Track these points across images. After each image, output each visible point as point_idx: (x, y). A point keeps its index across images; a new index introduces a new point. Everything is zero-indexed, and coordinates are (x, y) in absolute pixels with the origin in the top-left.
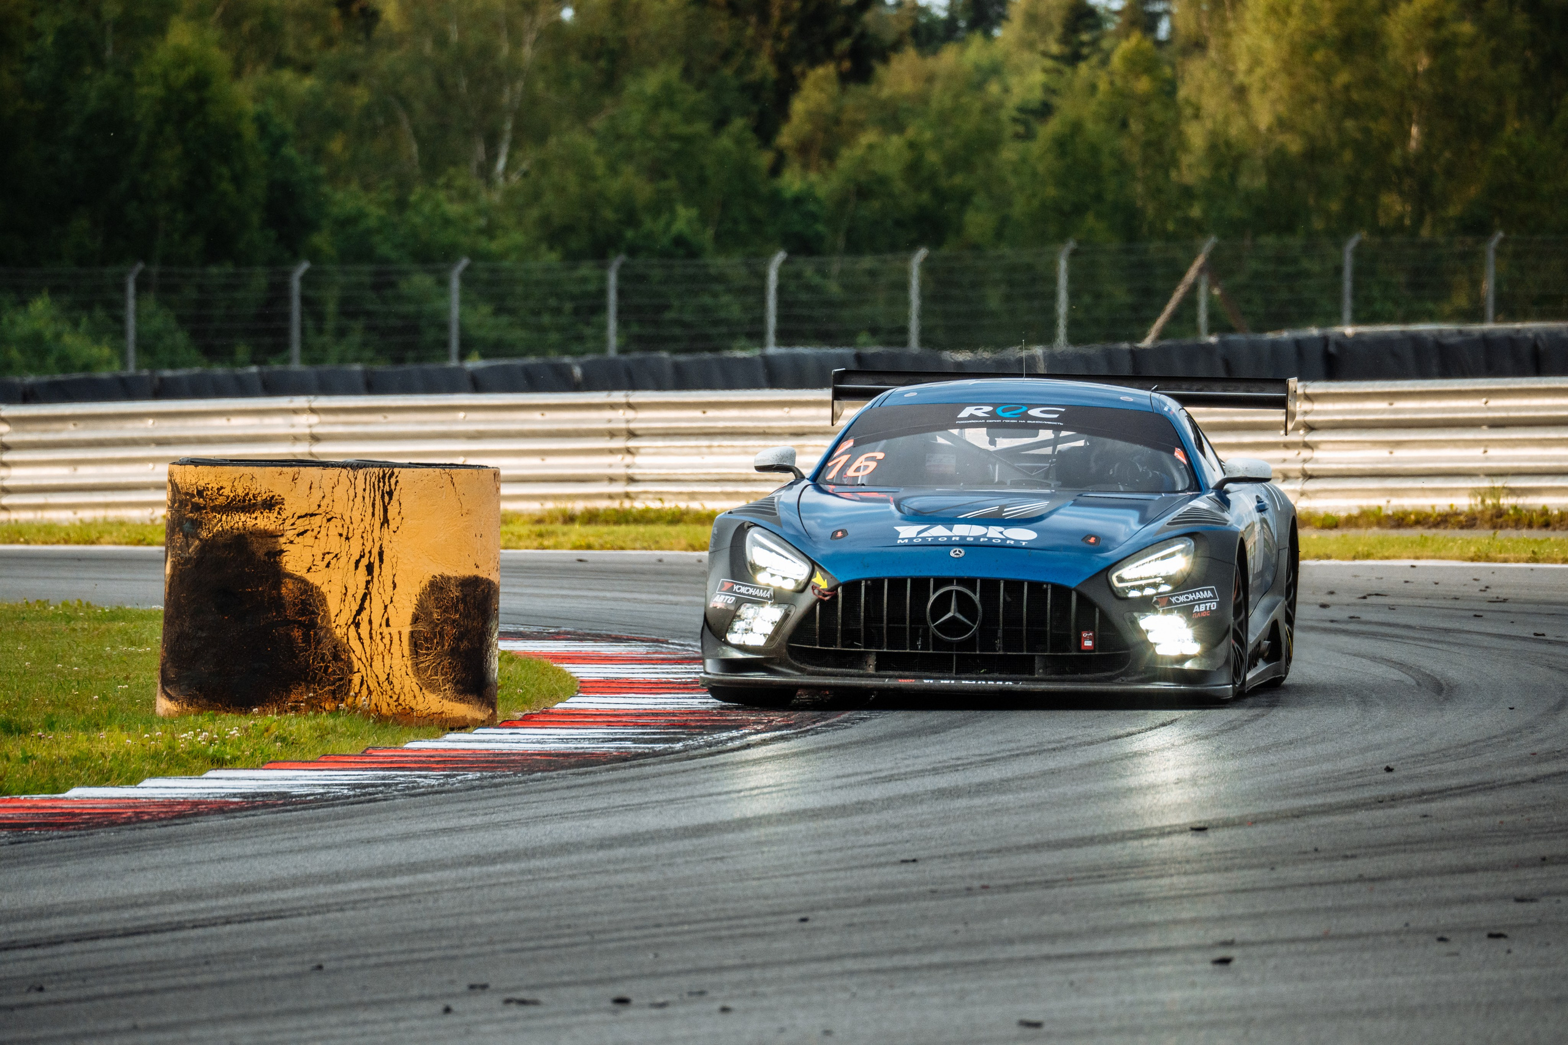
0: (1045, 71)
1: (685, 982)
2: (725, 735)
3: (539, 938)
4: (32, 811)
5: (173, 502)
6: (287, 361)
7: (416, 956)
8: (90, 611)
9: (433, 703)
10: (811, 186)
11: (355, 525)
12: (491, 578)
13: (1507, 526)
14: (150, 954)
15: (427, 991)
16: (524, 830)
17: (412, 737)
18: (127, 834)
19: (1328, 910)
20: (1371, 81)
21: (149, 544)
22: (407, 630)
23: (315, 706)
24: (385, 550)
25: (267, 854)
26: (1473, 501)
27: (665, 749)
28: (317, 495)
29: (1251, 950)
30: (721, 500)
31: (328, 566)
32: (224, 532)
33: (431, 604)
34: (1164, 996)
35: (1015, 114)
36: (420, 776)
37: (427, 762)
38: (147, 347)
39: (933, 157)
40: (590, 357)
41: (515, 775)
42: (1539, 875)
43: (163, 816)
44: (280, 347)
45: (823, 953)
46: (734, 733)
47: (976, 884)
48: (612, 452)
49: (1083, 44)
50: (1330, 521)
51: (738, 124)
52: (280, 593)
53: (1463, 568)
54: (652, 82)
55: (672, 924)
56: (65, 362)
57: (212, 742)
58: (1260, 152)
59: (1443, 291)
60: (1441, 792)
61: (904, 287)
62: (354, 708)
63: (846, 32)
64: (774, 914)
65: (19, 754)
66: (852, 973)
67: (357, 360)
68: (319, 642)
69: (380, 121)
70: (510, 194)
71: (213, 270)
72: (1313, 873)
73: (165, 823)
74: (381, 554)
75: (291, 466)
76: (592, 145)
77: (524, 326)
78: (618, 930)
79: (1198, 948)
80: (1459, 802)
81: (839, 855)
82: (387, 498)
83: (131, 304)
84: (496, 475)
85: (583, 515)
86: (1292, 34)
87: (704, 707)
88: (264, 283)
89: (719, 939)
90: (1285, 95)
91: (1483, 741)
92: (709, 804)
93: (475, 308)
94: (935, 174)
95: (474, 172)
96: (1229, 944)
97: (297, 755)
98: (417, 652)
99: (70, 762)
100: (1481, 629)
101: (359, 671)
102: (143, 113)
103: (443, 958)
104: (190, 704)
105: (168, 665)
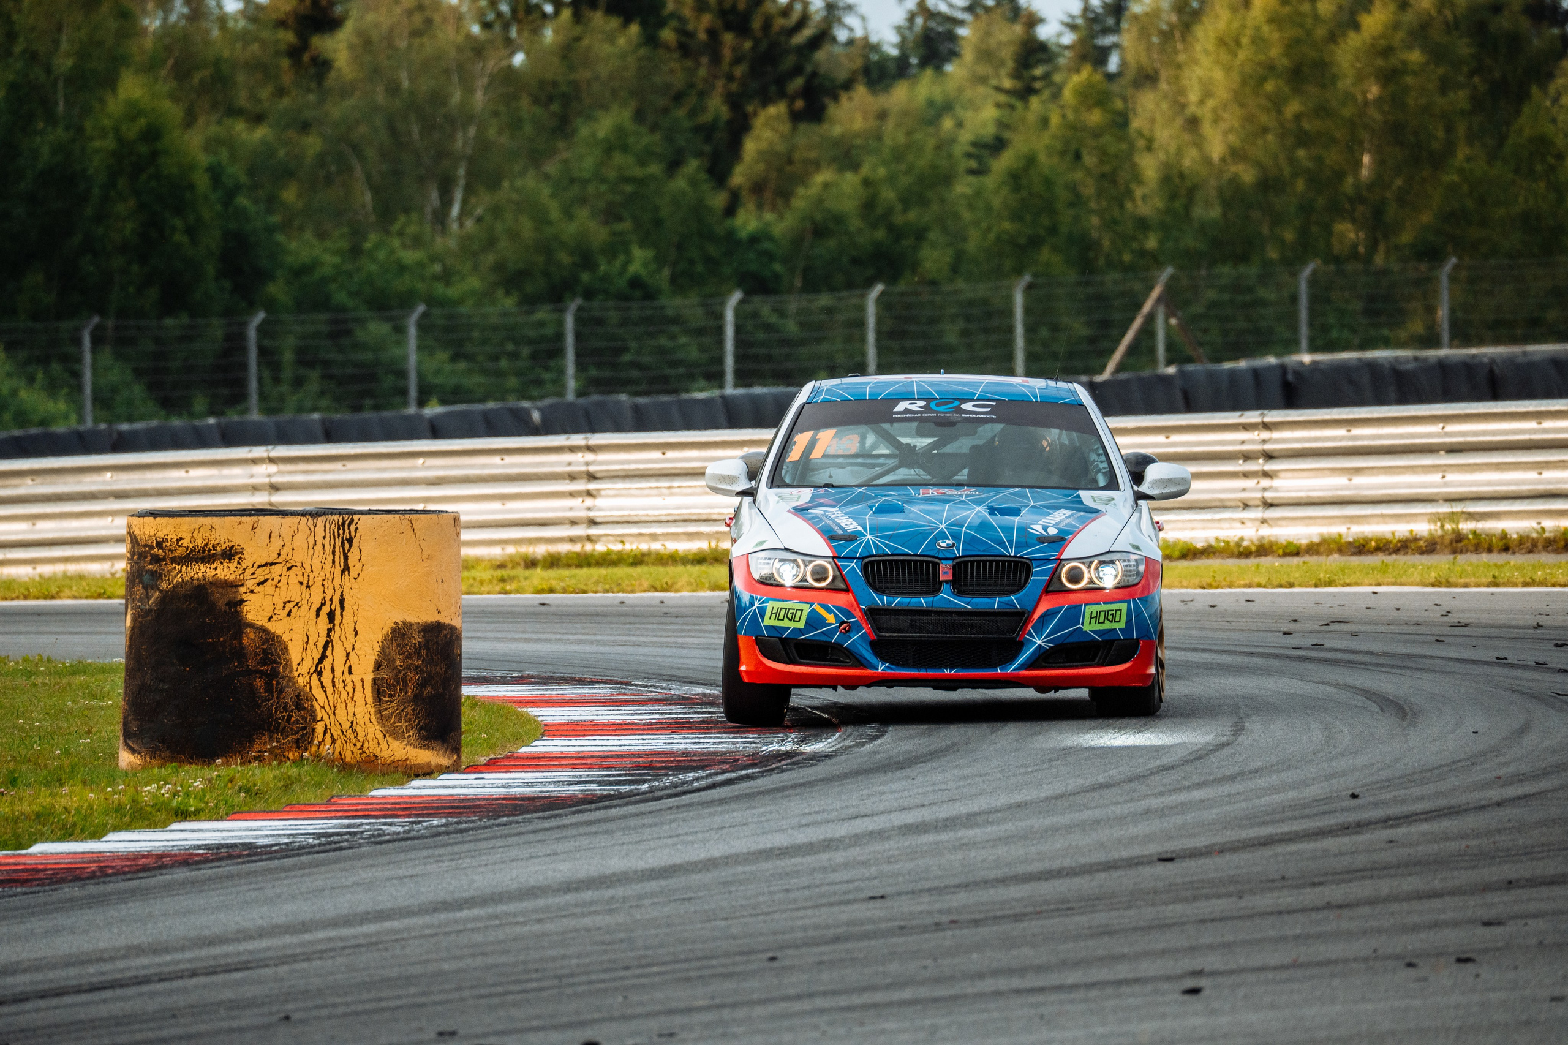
0: (998, 105)
1: (654, 1024)
2: (691, 775)
3: (508, 983)
5: (133, 554)
6: (246, 410)
7: (384, 1004)
8: (51, 665)
9: (397, 750)
10: (767, 225)
11: (315, 574)
12: (453, 623)
13: (1467, 551)
14: (116, 1008)
15: (395, 1039)
16: (490, 874)
17: (376, 784)
18: (92, 889)
19: (1297, 937)
20: (1322, 110)
21: (109, 598)
22: (369, 678)
23: (279, 755)
24: (346, 597)
25: (232, 906)
26: (1432, 527)
27: (631, 791)
28: (276, 544)
29: (1220, 980)
31: (289, 614)
32: (183, 583)
33: (393, 651)
34: (1134, 1027)
35: (968, 148)
36: (385, 824)
37: (392, 809)
38: (104, 401)
39: (888, 195)
40: (548, 401)
41: (480, 820)
42: (1506, 899)
43: (127, 869)
44: (238, 397)
45: (792, 991)
46: (700, 774)
47: (945, 919)
48: (572, 494)
49: (1035, 79)
50: (1292, 549)
51: (692, 165)
52: (241, 643)
53: (1423, 593)
54: (604, 125)
55: (641, 966)
56: (22, 418)
57: (175, 794)
58: (1213, 183)
59: (1398, 317)
60: (1407, 817)
61: (861, 324)
62: (318, 757)
63: (798, 70)
64: (742, 953)
66: (822, 1011)
67: (315, 409)
68: (281, 692)
69: (333, 168)
70: (465, 241)
71: (169, 322)
72: (1281, 900)
73: (129, 876)
74: (342, 601)
75: (250, 515)
76: (546, 191)
77: (484, 372)
78: (587, 973)
79: (1168, 978)
80: (1425, 827)
81: (807, 893)
82: (347, 546)
83: (88, 357)
84: (456, 520)
85: (545, 559)
86: (1242, 65)
87: (668, 748)
88: (220, 334)
89: (688, 979)
90: (1237, 125)
91: (1447, 765)
92: (676, 844)
93: (432, 354)
94: (890, 211)
95: (429, 217)
96: (1198, 973)
97: (261, 806)
98: (380, 700)
99: (33, 817)
100: (1444, 654)
101: (322, 720)
102: (95, 166)
103: (410, 1006)
104: (153, 757)
105: (130, 718)
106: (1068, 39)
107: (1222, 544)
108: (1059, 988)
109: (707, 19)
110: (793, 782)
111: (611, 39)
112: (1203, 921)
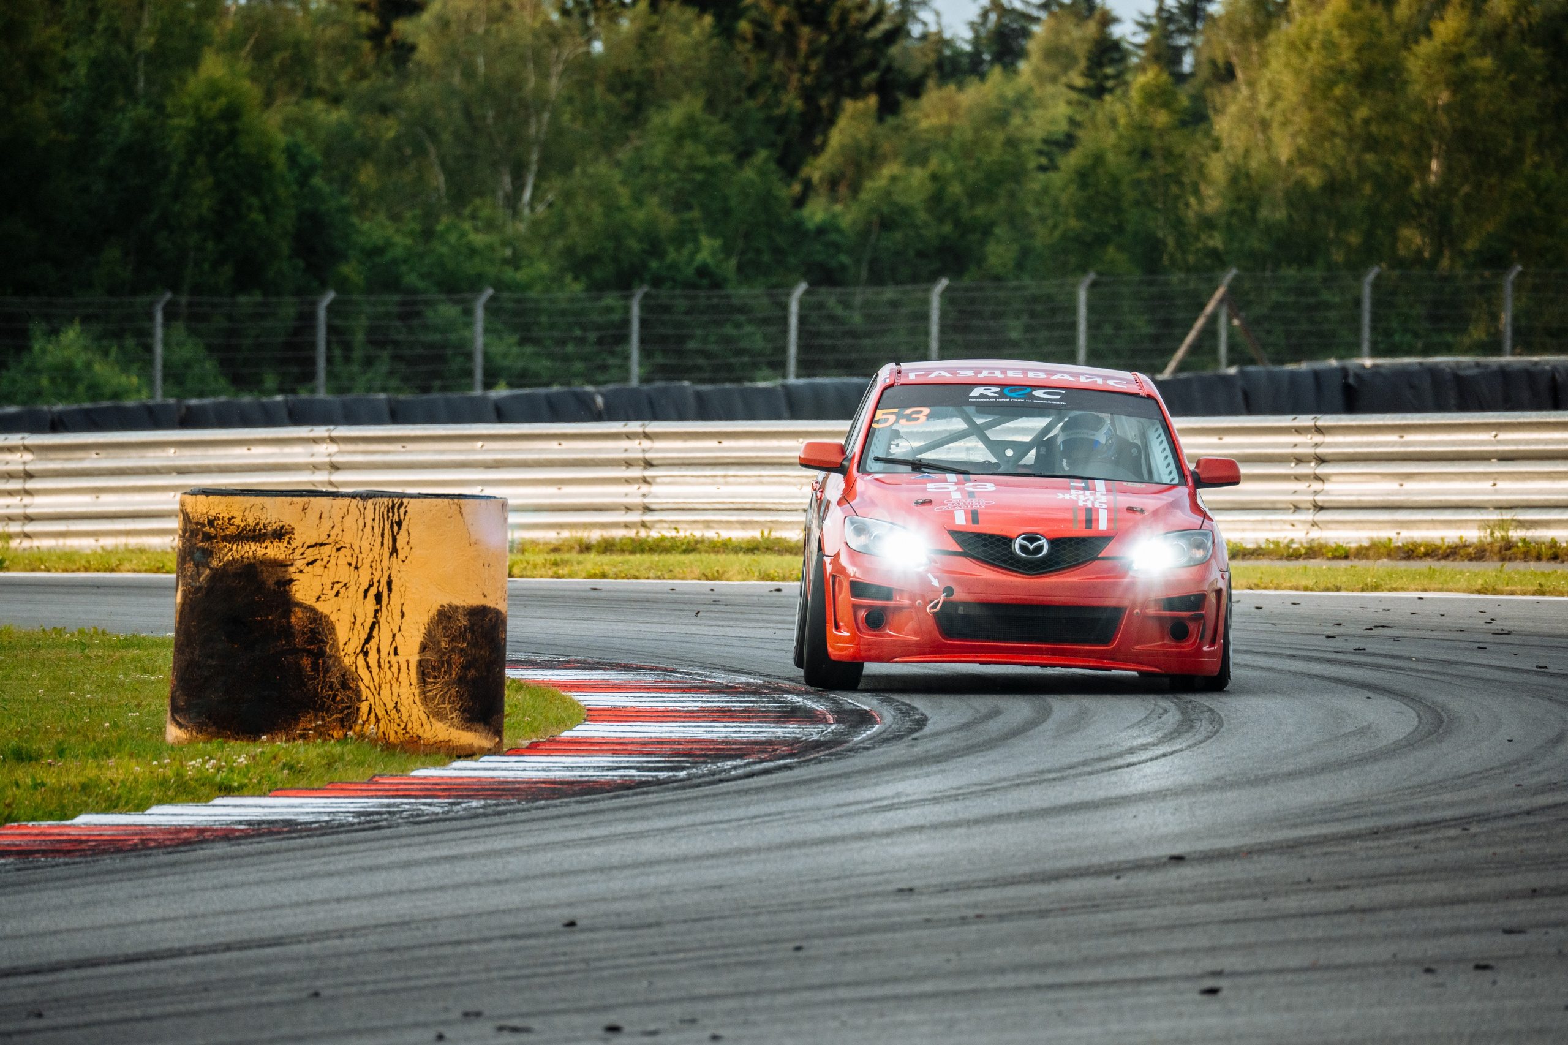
0: (1069, 103)
1: (677, 1010)
2: (729, 764)
3: (535, 966)
4: (40, 838)
5: (185, 531)
6: (313, 391)
7: (412, 983)
8: (105, 638)
9: (440, 731)
10: (834, 216)
11: (364, 555)
12: (499, 607)
13: (1516, 559)
14: (148, 981)
15: (421, 1018)
16: (524, 858)
17: (418, 765)
18: (133, 861)
19: (1318, 940)
20: (1391, 115)
21: (163, 572)
22: (414, 659)
23: (323, 734)
24: (394, 579)
25: (270, 882)
26: (1482, 534)
27: (669, 777)
28: (326, 525)
29: (1239, 981)
30: (736, 529)
31: (337, 595)
32: (234, 561)
33: (439, 633)
34: (1150, 1025)
35: (1039, 145)
36: (424, 804)
37: (432, 790)
38: (175, 376)
39: (956, 189)
40: (612, 386)
41: (519, 803)
42: (1529, 907)
43: (168, 843)
44: (307, 377)
45: (817, 981)
46: (738, 762)
47: (971, 913)
48: (628, 481)
49: (1107, 77)
50: (1341, 552)
51: (763, 154)
52: (289, 622)
53: (1469, 599)
54: (676, 114)
55: (667, 952)
56: (95, 391)
57: (219, 769)
58: (1280, 185)
59: (1461, 324)
60: (1435, 823)
61: (925, 317)
62: (362, 736)
63: (872, 65)
64: (769, 942)
65: (29, 781)
66: (843, 1002)
67: (384, 389)
68: (327, 670)
69: (408, 151)
70: (535, 225)
71: (242, 299)
72: (1304, 903)
73: (170, 850)
74: (389, 583)
75: (302, 496)
76: (617, 175)
77: (550, 356)
78: (614, 958)
79: (1188, 978)
80: (1453, 834)
81: (836, 884)
82: (396, 528)
83: (159, 332)
84: (504, 505)
85: (599, 544)
86: (1312, 69)
87: (709, 736)
88: (292, 311)
89: (713, 967)
90: (1306, 128)
91: (1481, 773)
92: (709, 832)
93: (500, 338)
94: (957, 205)
95: (501, 202)
96: (1218, 974)
97: (304, 783)
98: (424, 681)
99: (79, 788)
100: (1485, 662)
101: (367, 699)
102: (175, 142)
103: (438, 986)
104: (199, 732)
105: (178, 693)
106: (1142, 38)
107: (1272, 546)
108: (1079, 985)
109: (783, 12)
110: (829, 773)
111: (686, 29)
112: (1227, 922)
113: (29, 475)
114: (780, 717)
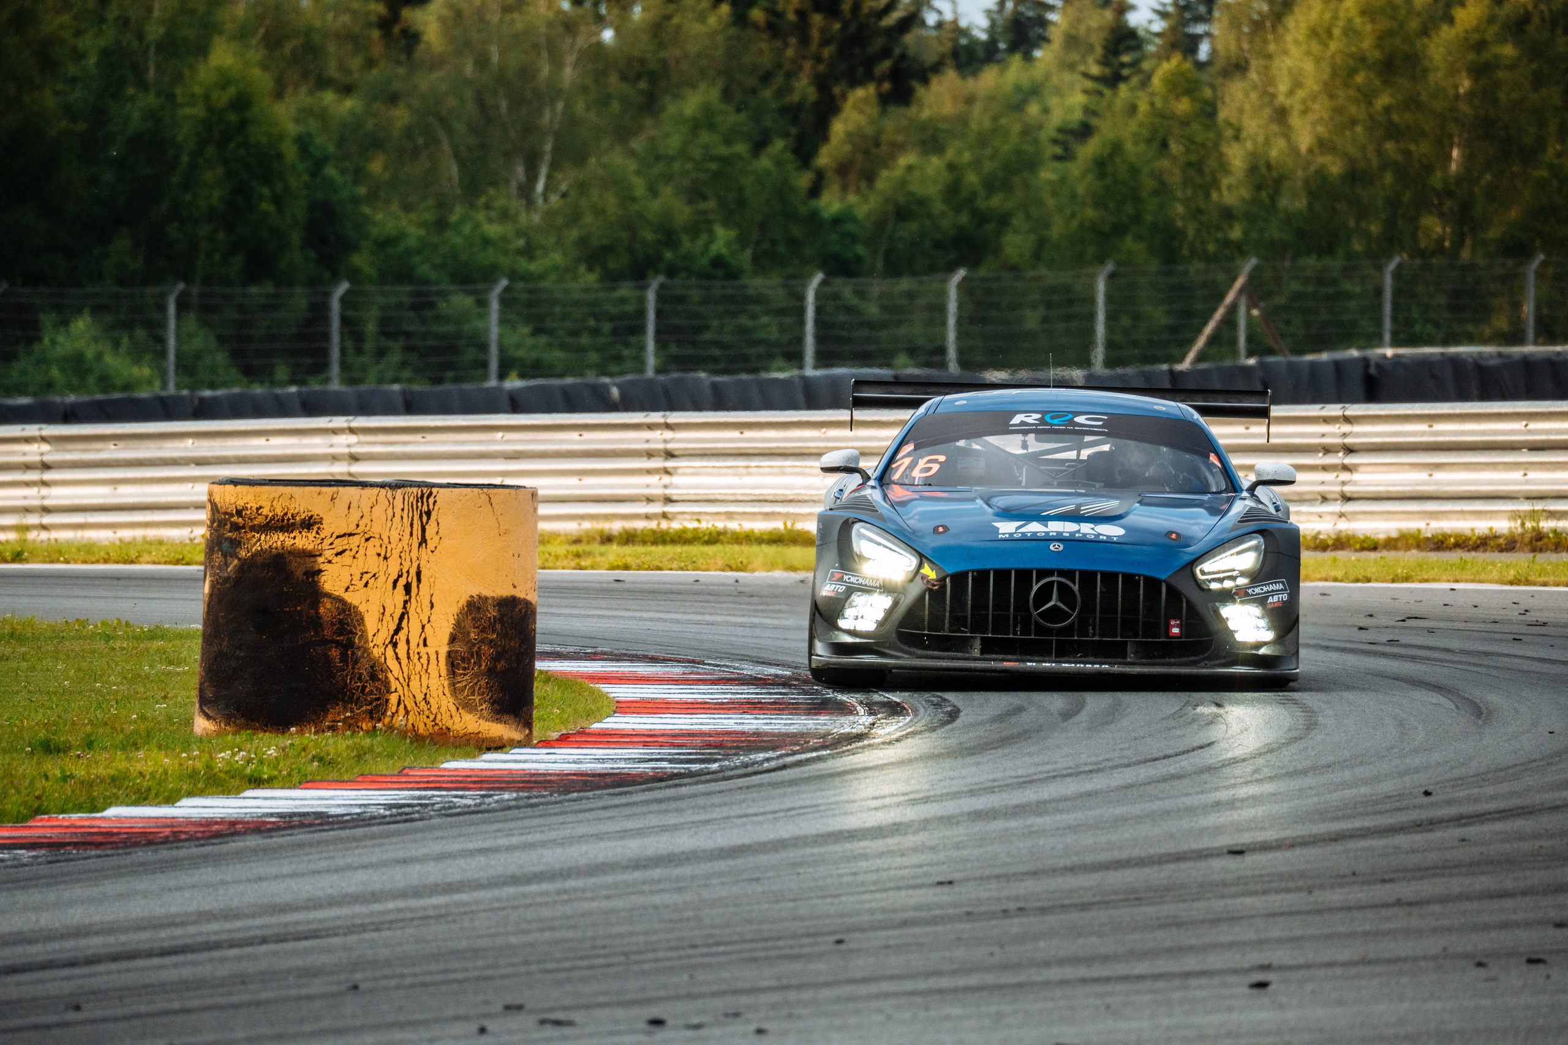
0: (1086, 92)
1: (720, 1004)
2: (761, 756)
3: (575, 959)
4: (70, 830)
5: (213, 521)
6: (327, 380)
7: (453, 976)
8: (129, 630)
9: (470, 723)
10: (851, 207)
11: (393, 545)
12: (529, 598)
13: (1547, 550)
14: (186, 973)
15: (462, 1011)
16: (560, 850)
17: (448, 757)
18: (165, 853)
19: (1366, 934)
20: (1412, 103)
21: (188, 564)
22: (444, 650)
23: (352, 725)
24: (423, 570)
25: (303, 874)
26: (1513, 525)
27: (702, 769)
28: (355, 515)
29: (1287, 974)
30: (758, 520)
31: (366, 585)
32: (262, 552)
33: (468, 623)
34: (1200, 1019)
35: (1054, 134)
36: (456, 796)
37: (464, 782)
38: (187, 367)
39: (972, 178)
40: (627, 378)
41: (551, 795)
43: (200, 835)
44: (320, 367)
45: (859, 975)
46: (770, 754)
47: (1012, 906)
48: (649, 472)
49: (1123, 65)
50: (1369, 543)
51: (778, 145)
52: (317, 613)
53: (1501, 591)
54: (691, 103)
55: (708, 945)
56: (105, 382)
57: (249, 761)
58: (1300, 173)
59: (1483, 313)
60: (1479, 816)
61: (942, 309)
62: (391, 728)
63: (886, 53)
64: (808, 935)
65: (58, 773)
66: (887, 995)
67: (396, 380)
68: (356, 662)
69: (421, 141)
70: (549, 214)
71: (253, 290)
72: (1350, 896)
73: (202, 842)
74: (419, 574)
75: (330, 486)
76: (632, 166)
77: (563, 347)
78: (654, 951)
79: (1235, 971)
80: (1498, 826)
81: (874, 877)
82: (425, 518)
83: (172, 324)
84: (533, 494)
85: (620, 535)
86: (1333, 56)
87: (739, 728)
88: (304, 303)
89: (754, 960)
90: (1326, 116)
91: (1523, 765)
92: (744, 824)
93: (514, 328)
94: (974, 195)
95: (514, 192)
96: (1266, 968)
97: (333, 775)
98: (454, 672)
99: (109, 781)
100: (1521, 653)
101: (396, 691)
102: (185, 133)
103: (479, 979)
104: (227, 724)
105: (206, 684)
106: (1158, 26)
108: (1126, 978)
110: (862, 766)
111: (702, 18)
112: (1272, 915)
113: (46, 466)
114: (811, 709)
